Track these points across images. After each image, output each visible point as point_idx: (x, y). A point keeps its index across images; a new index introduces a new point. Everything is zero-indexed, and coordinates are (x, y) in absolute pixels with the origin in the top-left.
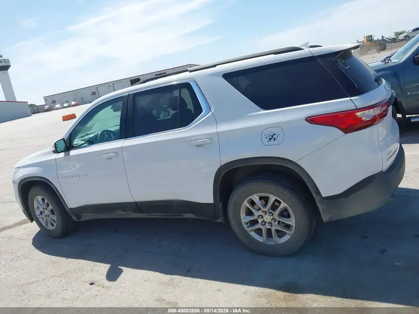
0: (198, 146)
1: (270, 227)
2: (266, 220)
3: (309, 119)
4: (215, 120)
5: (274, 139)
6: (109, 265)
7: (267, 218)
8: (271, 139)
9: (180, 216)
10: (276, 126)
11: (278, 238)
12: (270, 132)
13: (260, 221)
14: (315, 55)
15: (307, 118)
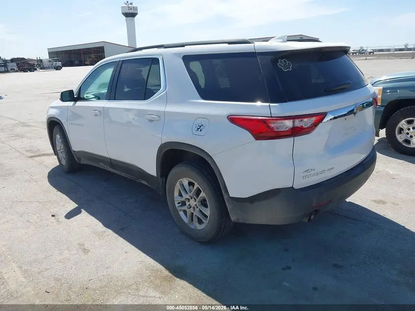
1: (193, 212)
2: (191, 204)
3: (229, 117)
6: (77, 206)
7: (193, 203)
10: (205, 117)
11: (197, 224)
12: (199, 121)
13: (187, 203)
14: (257, 52)
15: (230, 116)
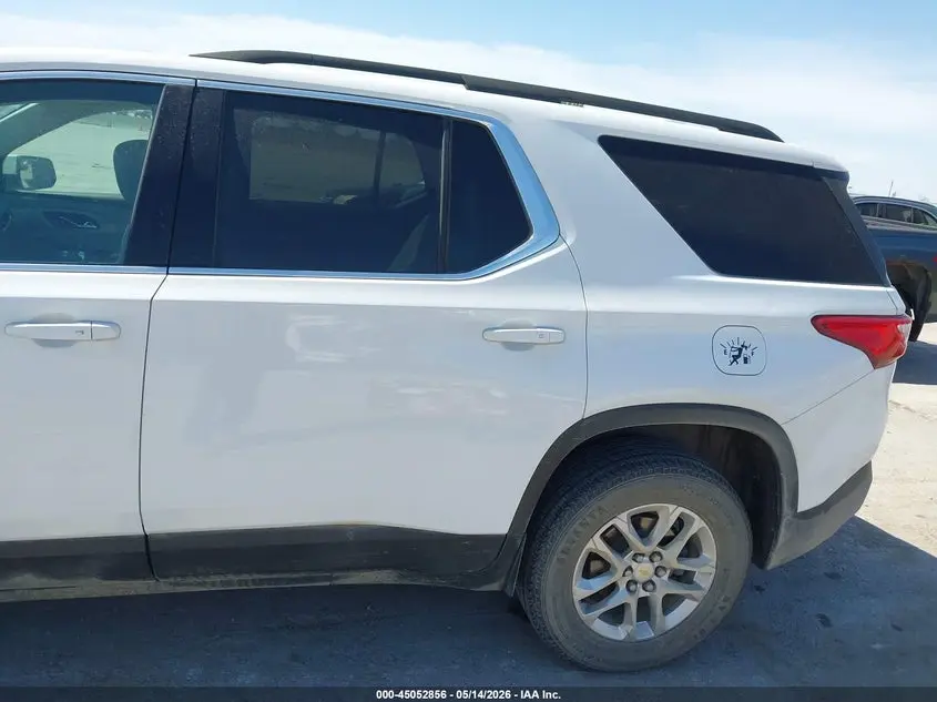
0: (511, 346)
4: (578, 274)
5: (746, 361)
8: (739, 356)
9: (330, 579)
